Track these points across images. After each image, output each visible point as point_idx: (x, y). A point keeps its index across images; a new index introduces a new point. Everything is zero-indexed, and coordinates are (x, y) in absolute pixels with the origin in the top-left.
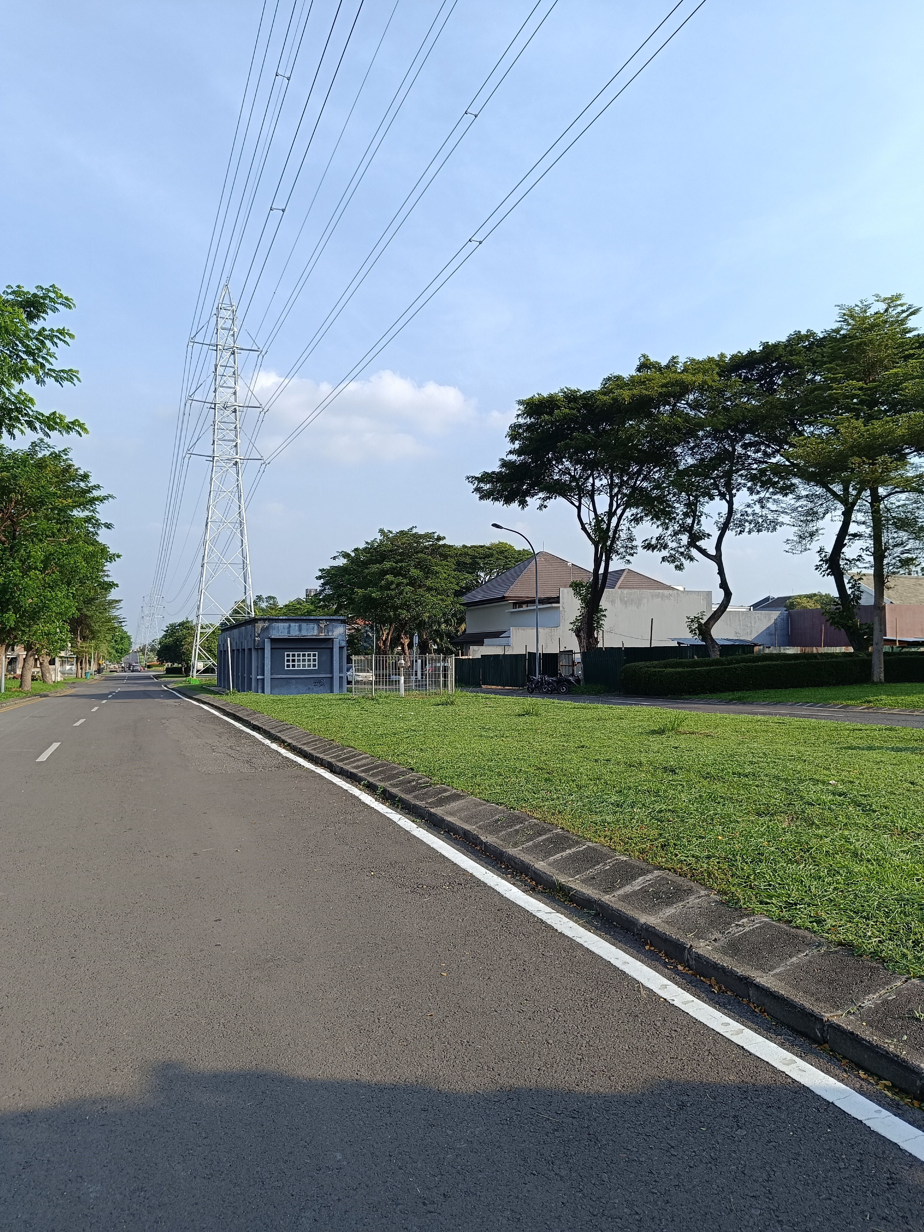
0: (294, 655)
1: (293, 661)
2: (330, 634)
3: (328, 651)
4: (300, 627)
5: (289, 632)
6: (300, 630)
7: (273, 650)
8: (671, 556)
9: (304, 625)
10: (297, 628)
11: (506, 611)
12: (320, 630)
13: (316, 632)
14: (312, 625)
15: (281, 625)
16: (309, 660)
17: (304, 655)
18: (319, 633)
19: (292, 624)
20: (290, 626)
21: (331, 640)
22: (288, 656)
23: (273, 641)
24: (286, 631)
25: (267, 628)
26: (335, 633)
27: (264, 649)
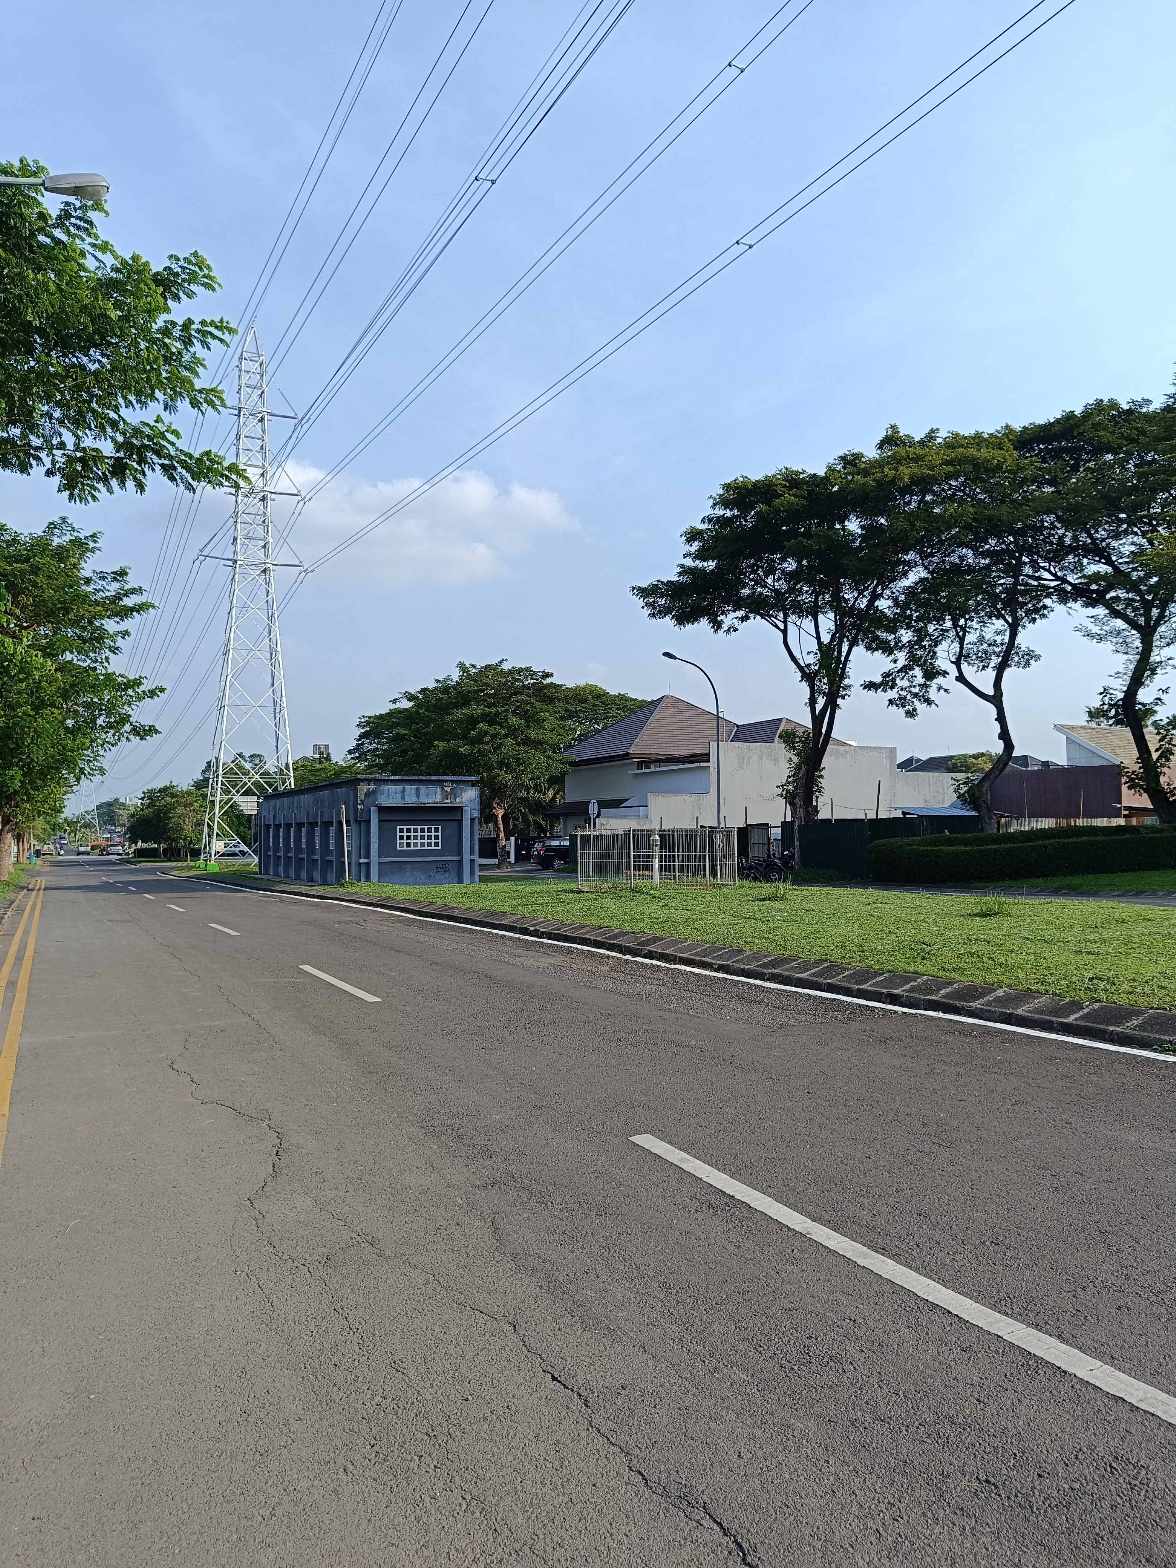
0: (409, 830)
1: (408, 838)
2: (458, 800)
3: (455, 824)
4: (418, 790)
5: (403, 798)
6: (418, 795)
7: (381, 823)
9: (423, 789)
10: (414, 792)
11: (629, 773)
12: (445, 796)
13: (439, 798)
14: (432, 788)
15: (392, 788)
16: (430, 837)
17: (423, 830)
18: (443, 800)
19: (408, 787)
20: (404, 789)
21: (460, 809)
22: (402, 831)
23: (382, 809)
24: (399, 796)
25: (374, 792)
26: (464, 800)
27: (370, 820)
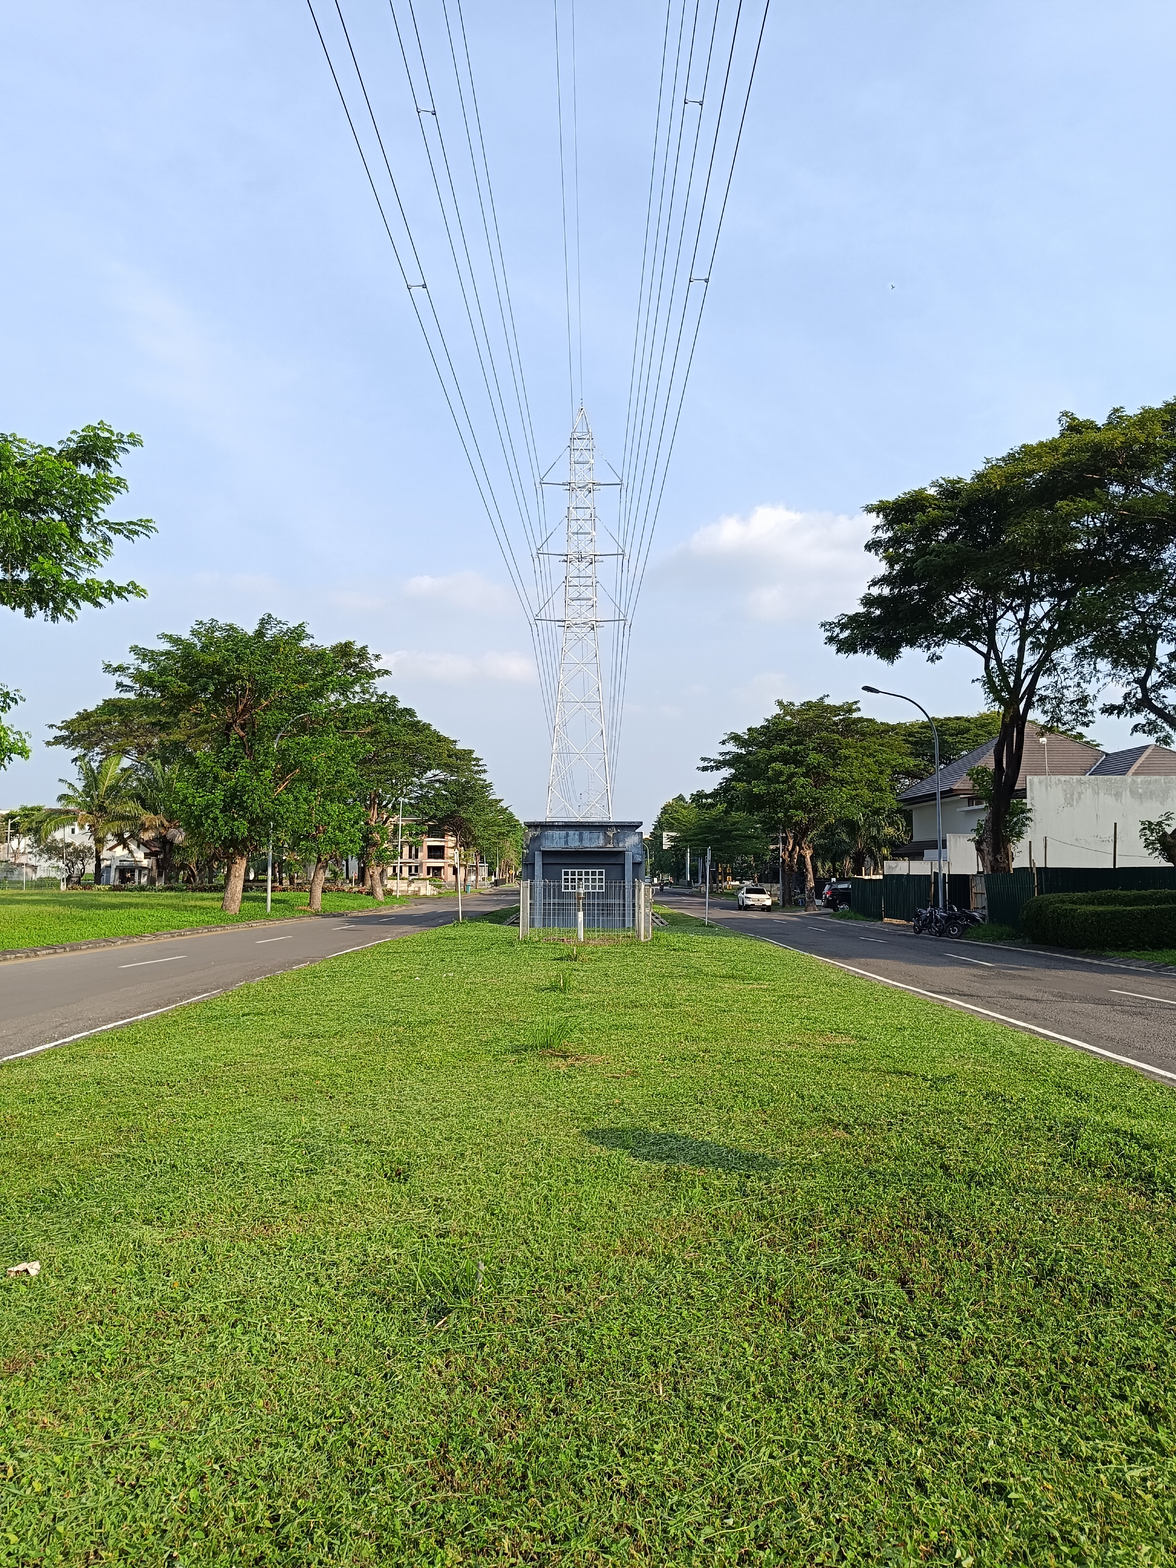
0: (573, 874)
1: (573, 880)
2: (621, 845)
3: (619, 867)
4: (581, 835)
5: (566, 842)
6: (581, 840)
7: (546, 866)
8: (1149, 723)
9: (586, 834)
10: (577, 837)
11: (958, 810)
12: (607, 839)
13: (601, 843)
14: (595, 835)
15: (557, 833)
16: (594, 880)
17: (587, 874)
18: (606, 844)
19: (571, 833)
20: (567, 834)
21: (622, 853)
22: (566, 874)
23: (545, 854)
24: (563, 841)
25: (538, 837)
26: (627, 844)
27: (534, 864)
